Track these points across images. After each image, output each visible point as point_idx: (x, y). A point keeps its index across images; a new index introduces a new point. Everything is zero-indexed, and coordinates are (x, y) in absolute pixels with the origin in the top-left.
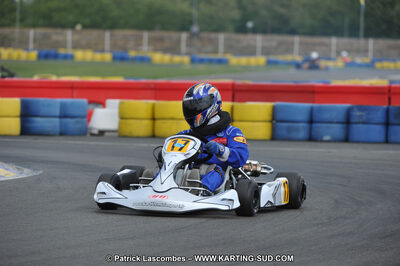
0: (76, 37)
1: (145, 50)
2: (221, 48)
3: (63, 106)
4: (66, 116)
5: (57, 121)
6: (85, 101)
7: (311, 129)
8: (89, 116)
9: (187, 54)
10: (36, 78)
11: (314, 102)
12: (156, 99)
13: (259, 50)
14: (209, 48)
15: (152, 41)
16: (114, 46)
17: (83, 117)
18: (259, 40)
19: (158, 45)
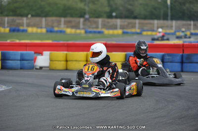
0: (28, 21)
2: (100, 26)
3: (22, 55)
4: (23, 60)
5: (19, 62)
6: (33, 52)
8: (35, 59)
9: (83, 29)
10: (8, 41)
12: (68, 51)
13: (119, 27)
14: (94, 26)
16: (47, 25)
17: (32, 60)
18: (119, 22)
19: (69, 25)
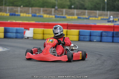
0: (21, 9)
1: (41, 13)
2: (64, 13)
3: (17, 30)
4: (17, 33)
5: (15, 34)
6: (23, 28)
7: (90, 38)
8: (24, 33)
9: (54, 15)
10: (9, 21)
11: (91, 30)
12: (44, 28)
13: (75, 14)
14: (61, 13)
15: (43, 11)
16: (32, 12)
17: (23, 33)
18: (75, 11)
19: (45, 12)
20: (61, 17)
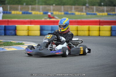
0: (54, 8)
1: (73, 11)
2: (95, 10)
3: (52, 27)
9: (85, 12)
13: (105, 11)
14: (91, 10)
18: (105, 8)
19: (77, 10)
20: (92, 14)
